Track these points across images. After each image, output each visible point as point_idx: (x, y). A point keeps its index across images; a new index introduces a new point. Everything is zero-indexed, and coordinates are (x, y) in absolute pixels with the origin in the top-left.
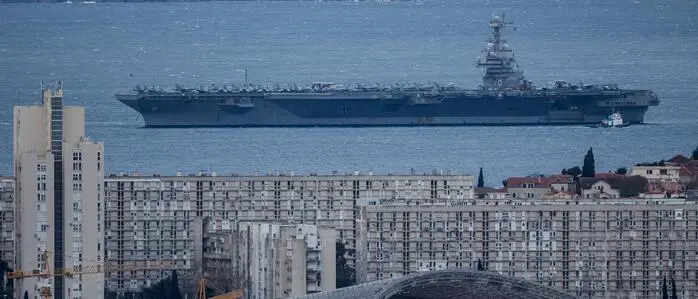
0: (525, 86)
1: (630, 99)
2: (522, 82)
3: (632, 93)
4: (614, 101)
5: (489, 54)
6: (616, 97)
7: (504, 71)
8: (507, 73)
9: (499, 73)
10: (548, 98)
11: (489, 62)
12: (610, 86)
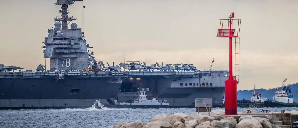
0: (96, 67)
1: (206, 79)
2: (92, 64)
3: (210, 74)
4: (188, 81)
5: (56, 34)
6: (190, 77)
7: (73, 51)
8: (76, 53)
9: (66, 54)
10: (115, 78)
11: (57, 42)
12: (184, 66)
